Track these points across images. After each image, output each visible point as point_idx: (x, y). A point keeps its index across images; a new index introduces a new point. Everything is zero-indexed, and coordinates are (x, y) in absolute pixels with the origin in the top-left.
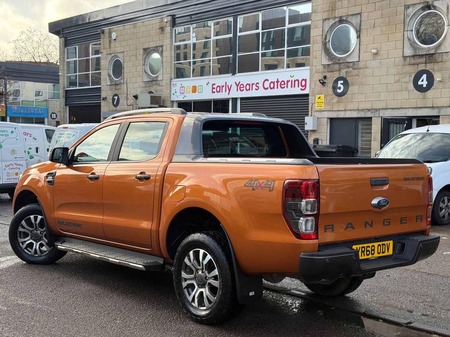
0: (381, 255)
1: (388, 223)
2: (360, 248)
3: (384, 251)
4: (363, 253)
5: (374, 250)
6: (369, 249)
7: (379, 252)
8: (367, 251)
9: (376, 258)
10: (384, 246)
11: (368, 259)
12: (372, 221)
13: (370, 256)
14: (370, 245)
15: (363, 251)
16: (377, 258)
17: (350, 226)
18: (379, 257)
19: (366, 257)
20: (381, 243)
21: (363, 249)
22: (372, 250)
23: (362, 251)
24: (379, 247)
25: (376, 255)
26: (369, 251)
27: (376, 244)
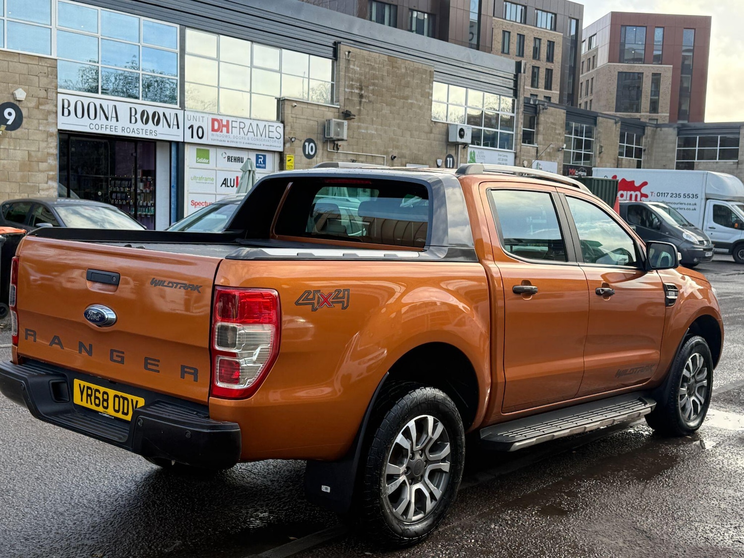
0: (120, 415)
1: (119, 359)
2: (84, 386)
3: (126, 411)
4: (89, 398)
5: (107, 401)
6: (100, 396)
7: (117, 408)
8: (96, 398)
9: (111, 417)
10: (126, 402)
11: (97, 412)
12: (91, 346)
13: (100, 409)
14: (102, 389)
15: (90, 396)
16: (113, 418)
17: (56, 341)
18: (116, 419)
19: (93, 407)
20: (120, 394)
21: (89, 392)
22: (104, 400)
23: (88, 395)
24: (117, 399)
25: (110, 411)
26: (98, 398)
27: (112, 393)
